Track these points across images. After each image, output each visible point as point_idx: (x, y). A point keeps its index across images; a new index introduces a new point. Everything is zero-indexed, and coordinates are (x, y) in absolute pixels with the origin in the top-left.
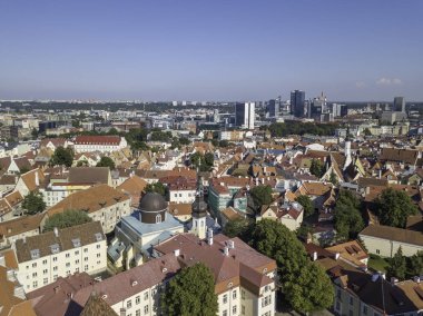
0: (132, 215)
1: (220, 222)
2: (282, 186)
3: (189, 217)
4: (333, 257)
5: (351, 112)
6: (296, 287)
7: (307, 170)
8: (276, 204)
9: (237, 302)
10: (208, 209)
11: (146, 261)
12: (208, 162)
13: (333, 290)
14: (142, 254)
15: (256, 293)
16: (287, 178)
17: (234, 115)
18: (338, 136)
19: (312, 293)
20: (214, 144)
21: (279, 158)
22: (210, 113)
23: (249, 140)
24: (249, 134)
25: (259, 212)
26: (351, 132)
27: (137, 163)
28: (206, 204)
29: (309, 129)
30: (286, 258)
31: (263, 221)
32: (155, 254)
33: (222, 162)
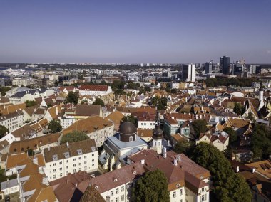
0: (114, 136)
1: (171, 143)
2: (214, 120)
3: (150, 139)
4: (251, 171)
5: (263, 71)
6: (224, 189)
7: (231, 110)
8: (210, 132)
9: (183, 197)
10: (163, 134)
11: (122, 166)
12: (163, 103)
13: (251, 194)
14: (120, 161)
15: (196, 192)
16: (218, 115)
17: (181, 72)
18: (254, 87)
19: (235, 195)
20: (168, 91)
21: (212, 101)
22: (165, 71)
23: (192, 89)
24: (191, 85)
25: (198, 137)
26: (264, 85)
27: (118, 103)
28: (162, 131)
29: (233, 82)
30: (217, 170)
31: (201, 143)
32: (129, 162)
33: (172, 103)
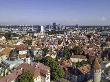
0: (7, 59)
2: (51, 47)
3: (25, 58)
4: (64, 64)
5: (67, 28)
6: (55, 73)
7: (57, 43)
8: (50, 52)
9: (40, 80)
11: (11, 73)
12: (31, 42)
13: (64, 72)
14: (10, 71)
15: (45, 77)
16: (52, 45)
17: (38, 29)
18: (64, 34)
19: (59, 74)
20: (32, 37)
21: (50, 40)
22: (31, 28)
23: (42, 36)
24: (42, 34)
25: (45, 55)
26: (67, 33)
27: (8, 44)
28: (30, 54)
29: (57, 32)
30: (52, 66)
31: (46, 57)
32: (15, 70)
33: (35, 42)
